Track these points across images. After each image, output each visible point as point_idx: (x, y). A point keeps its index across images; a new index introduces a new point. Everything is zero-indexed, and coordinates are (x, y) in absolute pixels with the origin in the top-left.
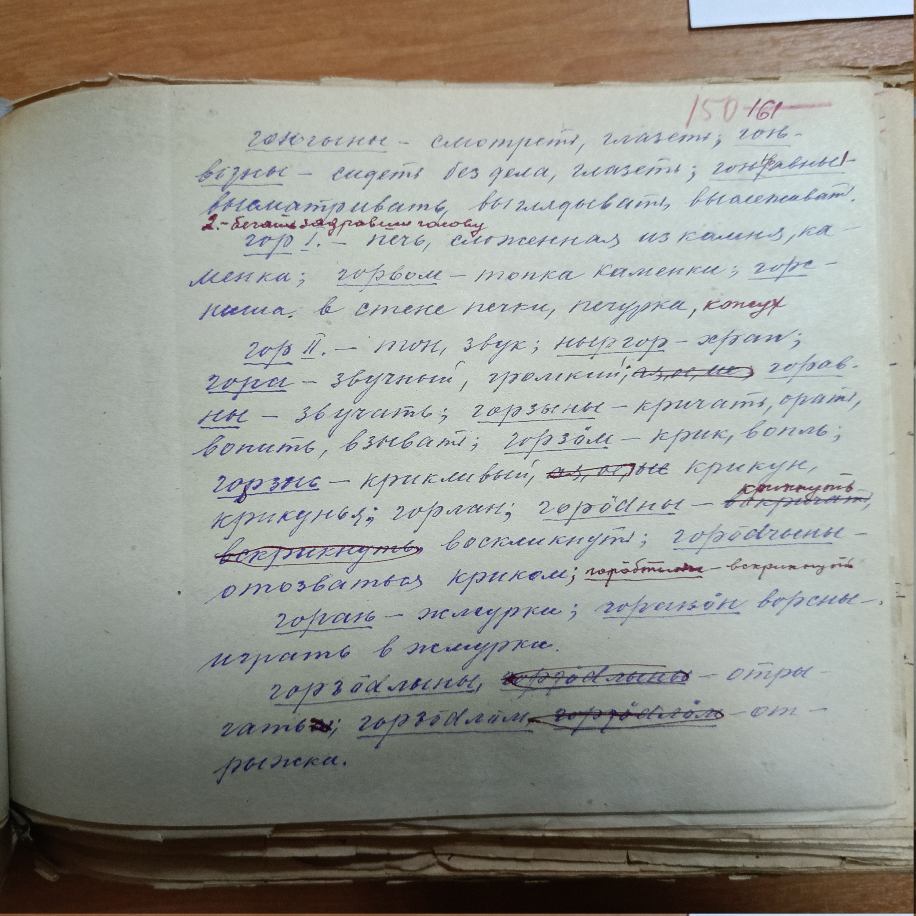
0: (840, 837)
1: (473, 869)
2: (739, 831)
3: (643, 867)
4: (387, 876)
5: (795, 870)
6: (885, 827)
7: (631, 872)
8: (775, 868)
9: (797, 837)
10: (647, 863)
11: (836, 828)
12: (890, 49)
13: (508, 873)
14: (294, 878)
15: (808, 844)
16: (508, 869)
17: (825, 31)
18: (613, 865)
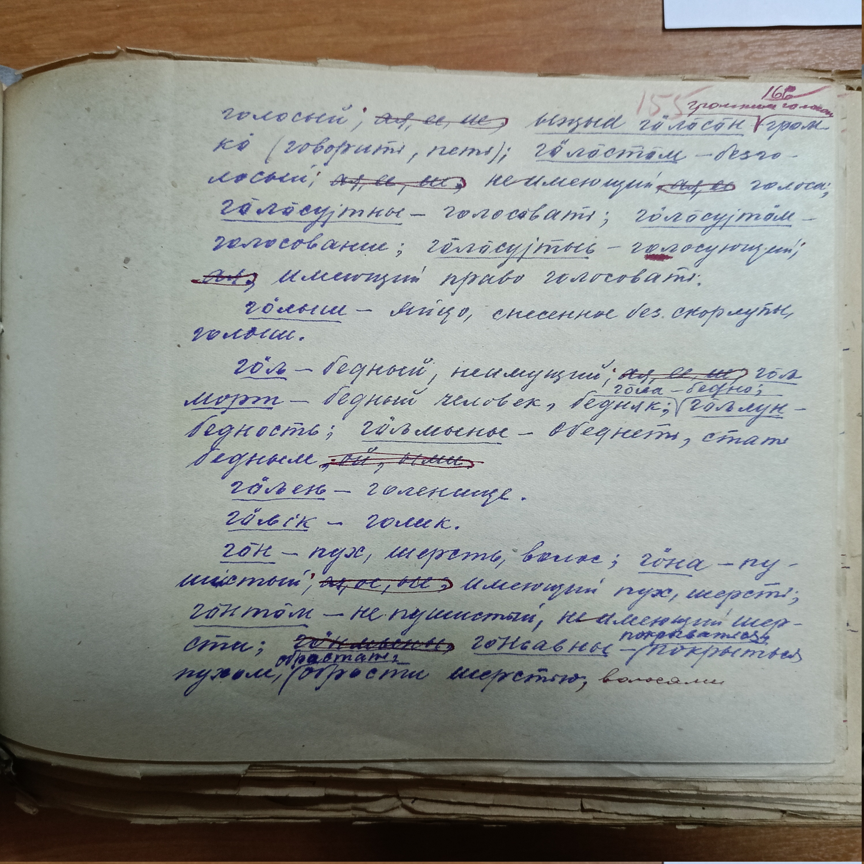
0: (782, 792)
1: (436, 812)
2: (688, 783)
3: (596, 815)
4: (353, 816)
5: (739, 821)
6: (824, 783)
7: (585, 819)
8: (720, 819)
9: (741, 790)
10: (600, 812)
11: (778, 783)
12: (850, 56)
13: (468, 817)
14: (265, 816)
15: (751, 797)
16: (468, 813)
17: (789, 37)
18: (567, 813)
